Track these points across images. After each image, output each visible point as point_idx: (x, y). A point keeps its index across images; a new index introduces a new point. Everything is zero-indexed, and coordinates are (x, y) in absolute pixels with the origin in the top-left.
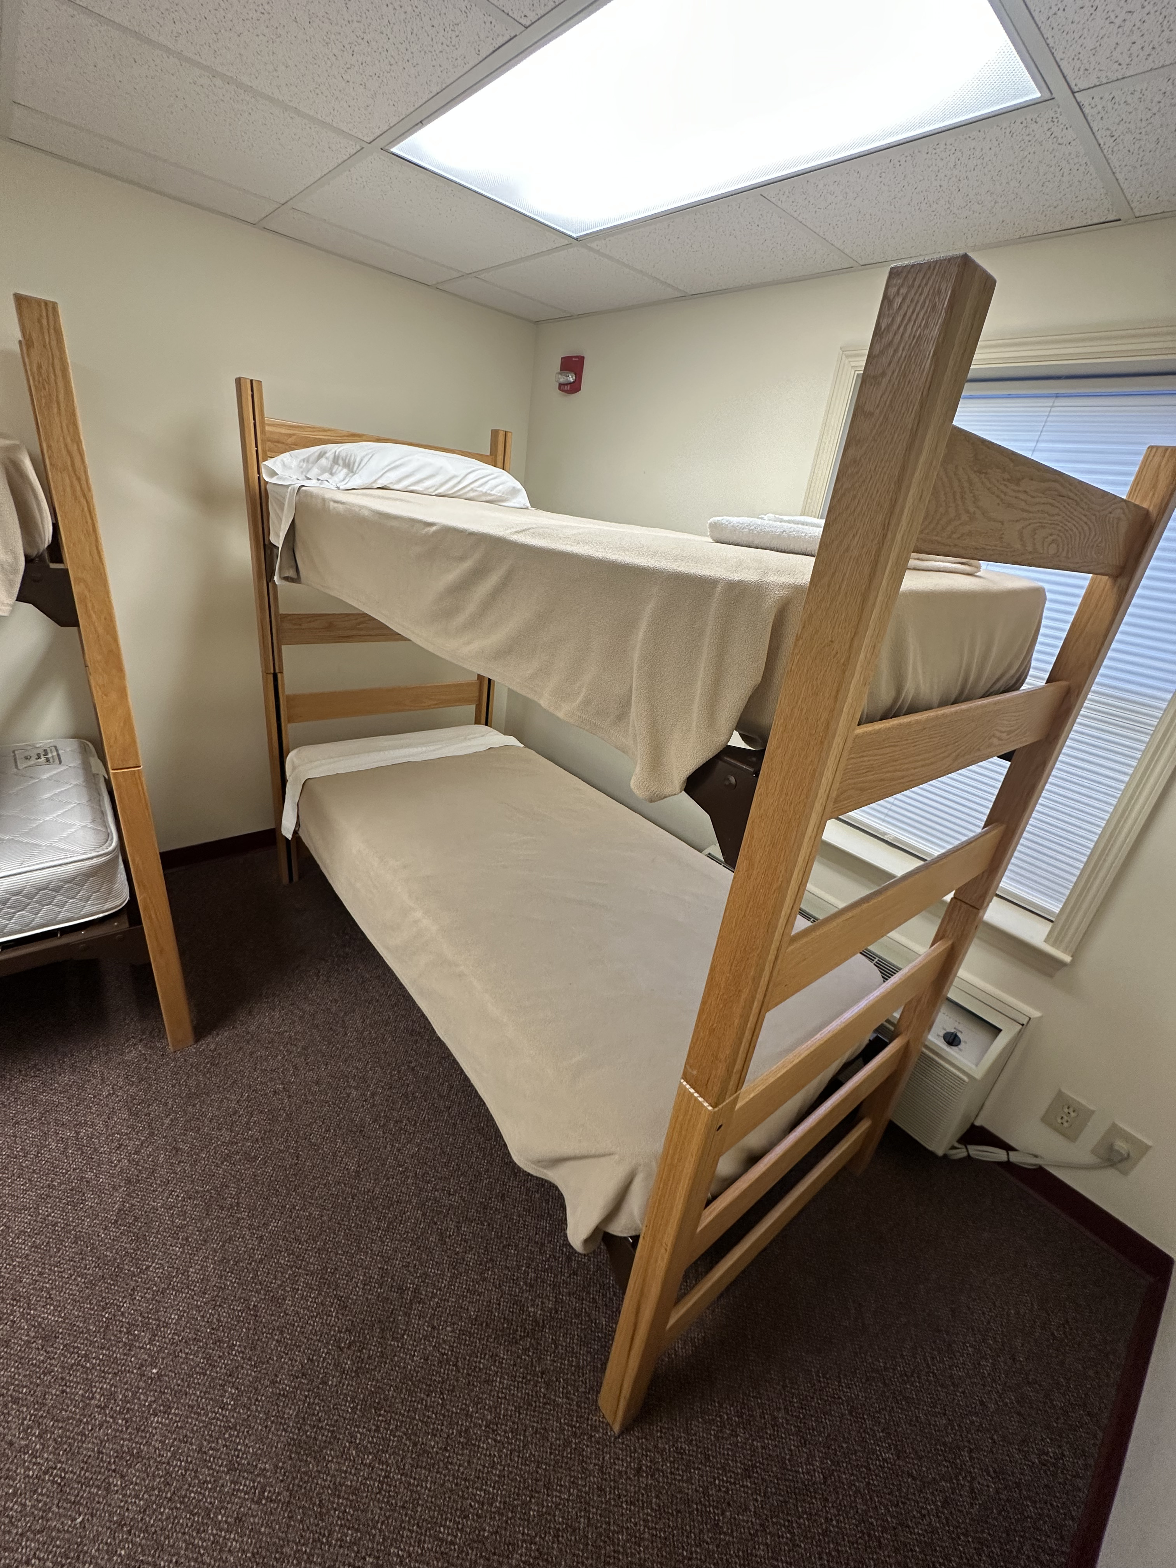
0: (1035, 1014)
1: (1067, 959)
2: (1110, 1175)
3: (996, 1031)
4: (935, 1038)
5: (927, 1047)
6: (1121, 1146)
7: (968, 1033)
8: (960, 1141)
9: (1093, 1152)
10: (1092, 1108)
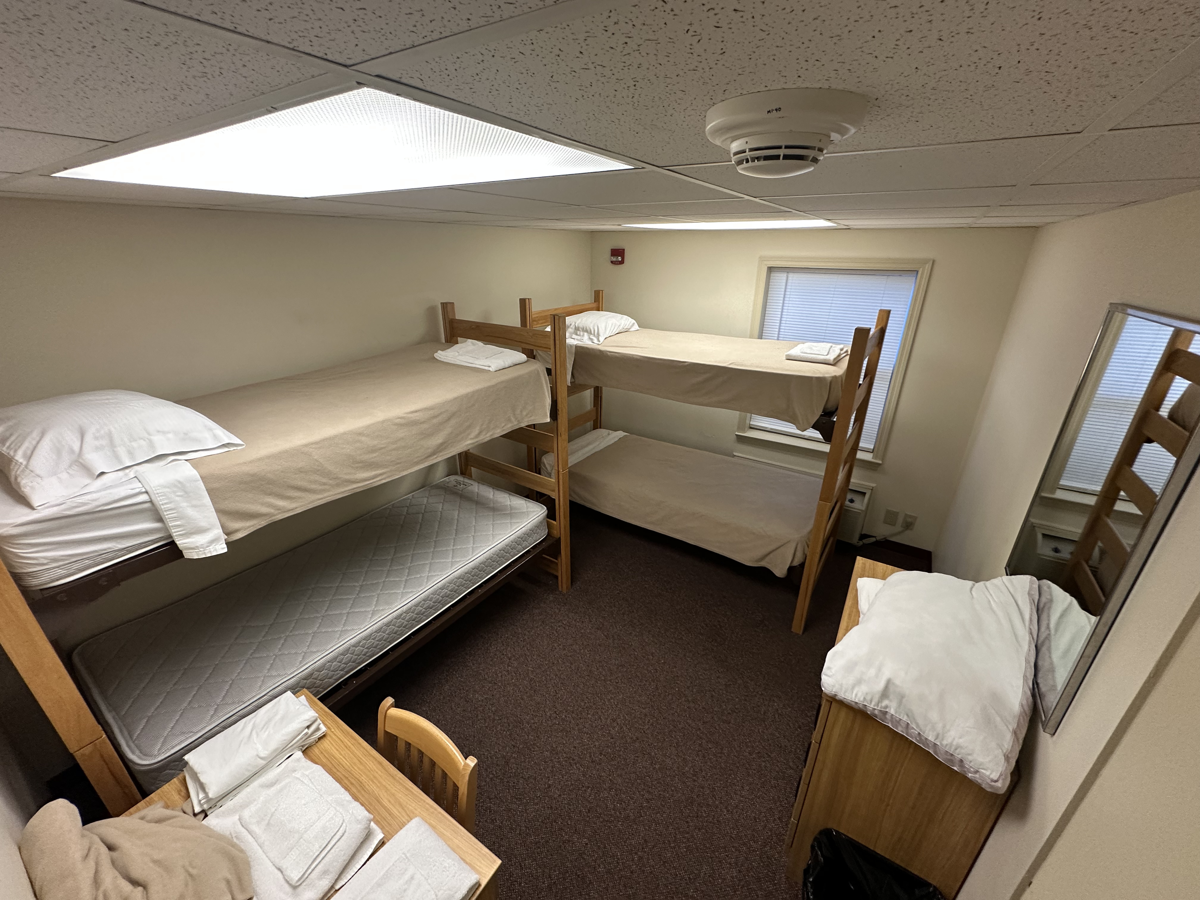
0: (874, 485)
1: (880, 462)
2: (908, 532)
3: (864, 494)
4: (847, 503)
5: (846, 506)
6: (909, 520)
7: (857, 498)
8: (859, 540)
9: (902, 526)
10: (898, 511)
